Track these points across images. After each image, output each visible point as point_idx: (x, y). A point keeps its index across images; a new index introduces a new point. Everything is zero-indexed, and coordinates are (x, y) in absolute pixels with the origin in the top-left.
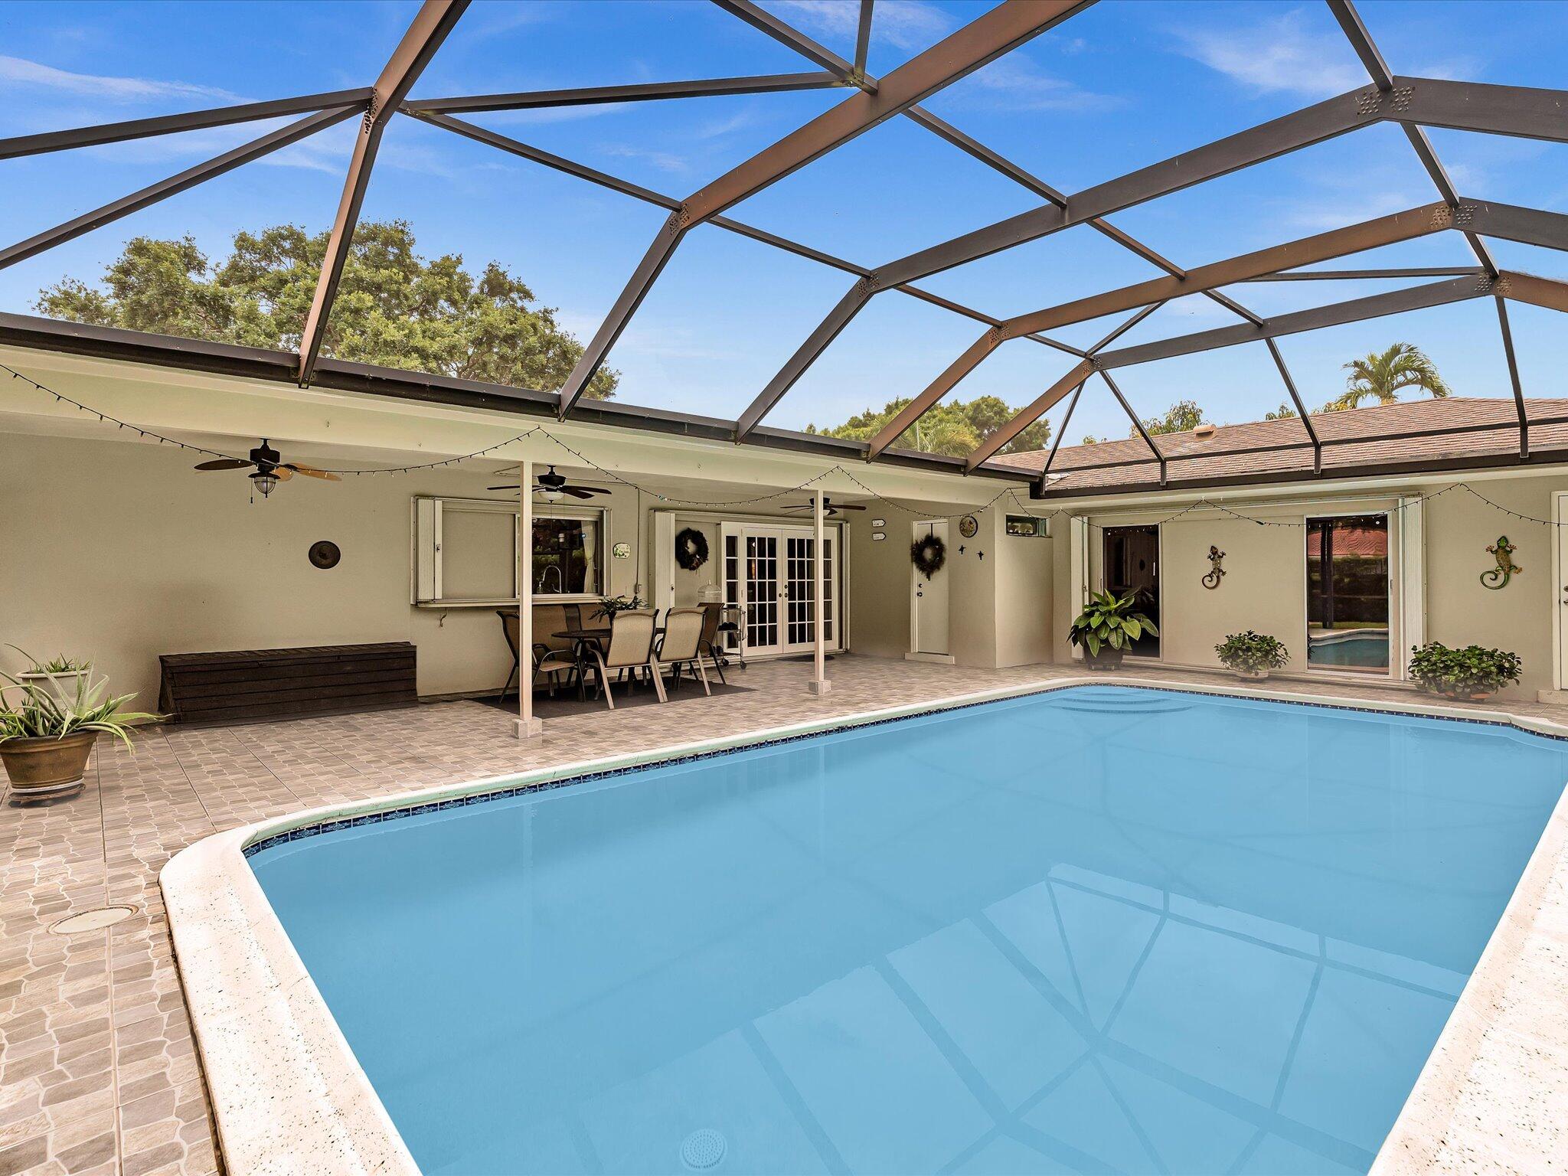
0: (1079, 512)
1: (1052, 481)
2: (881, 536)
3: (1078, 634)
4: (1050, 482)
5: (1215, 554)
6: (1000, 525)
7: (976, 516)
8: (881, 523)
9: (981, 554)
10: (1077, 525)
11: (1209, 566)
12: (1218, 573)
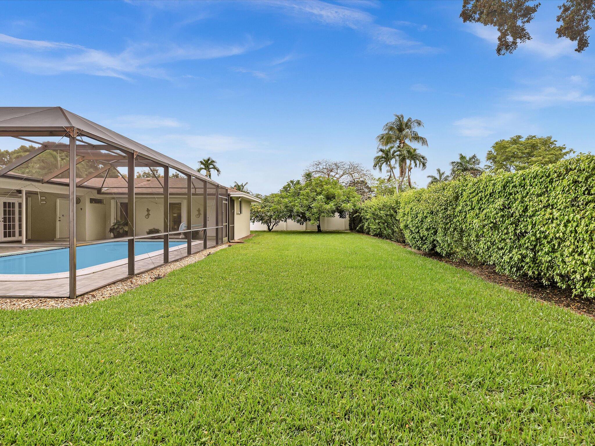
0: (114, 198)
1: (104, 190)
2: (45, 202)
3: (112, 230)
4: (103, 190)
5: (148, 210)
6: (88, 201)
7: (80, 198)
8: (44, 198)
9: (81, 209)
10: (113, 202)
11: (146, 213)
12: (148, 215)
